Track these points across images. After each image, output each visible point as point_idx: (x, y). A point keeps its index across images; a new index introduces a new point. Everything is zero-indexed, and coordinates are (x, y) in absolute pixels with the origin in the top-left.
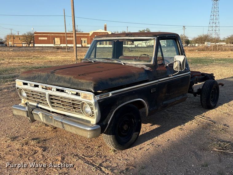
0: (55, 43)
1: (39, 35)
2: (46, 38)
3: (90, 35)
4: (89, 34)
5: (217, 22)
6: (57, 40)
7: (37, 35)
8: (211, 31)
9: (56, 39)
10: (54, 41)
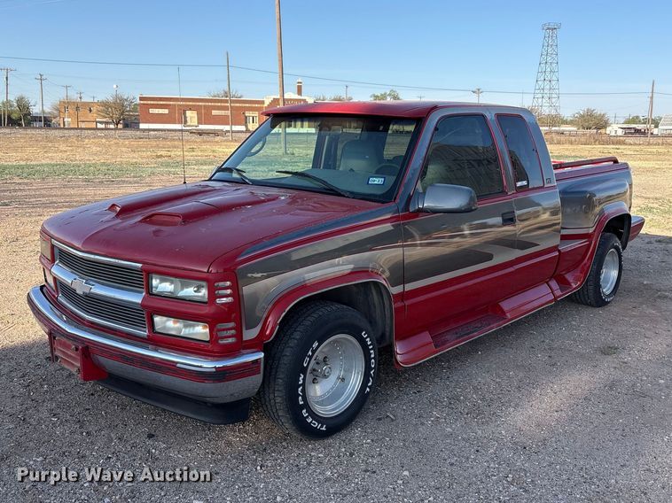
0: (186, 122)
1: (149, 102)
2: (166, 111)
3: (266, 105)
4: (263, 102)
5: (554, 78)
6: (192, 116)
7: (145, 102)
8: (540, 100)
9: (189, 113)
10: (185, 117)
